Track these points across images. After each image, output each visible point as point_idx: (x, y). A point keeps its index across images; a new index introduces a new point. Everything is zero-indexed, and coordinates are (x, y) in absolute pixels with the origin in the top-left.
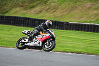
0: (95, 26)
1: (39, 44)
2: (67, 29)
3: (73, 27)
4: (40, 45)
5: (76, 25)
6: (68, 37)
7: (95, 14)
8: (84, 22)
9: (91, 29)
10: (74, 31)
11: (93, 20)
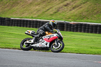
0: (37, 21)
1: (46, 44)
2: (9, 25)
3: (15, 23)
4: (48, 46)
5: (18, 20)
6: (10, 33)
7: (37, 9)
8: (26, 18)
9: (33, 25)
10: (16, 27)
11: (35, 16)
